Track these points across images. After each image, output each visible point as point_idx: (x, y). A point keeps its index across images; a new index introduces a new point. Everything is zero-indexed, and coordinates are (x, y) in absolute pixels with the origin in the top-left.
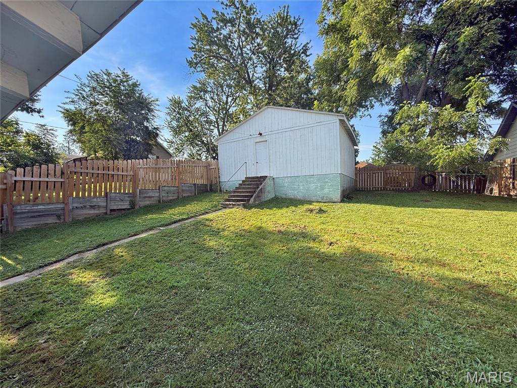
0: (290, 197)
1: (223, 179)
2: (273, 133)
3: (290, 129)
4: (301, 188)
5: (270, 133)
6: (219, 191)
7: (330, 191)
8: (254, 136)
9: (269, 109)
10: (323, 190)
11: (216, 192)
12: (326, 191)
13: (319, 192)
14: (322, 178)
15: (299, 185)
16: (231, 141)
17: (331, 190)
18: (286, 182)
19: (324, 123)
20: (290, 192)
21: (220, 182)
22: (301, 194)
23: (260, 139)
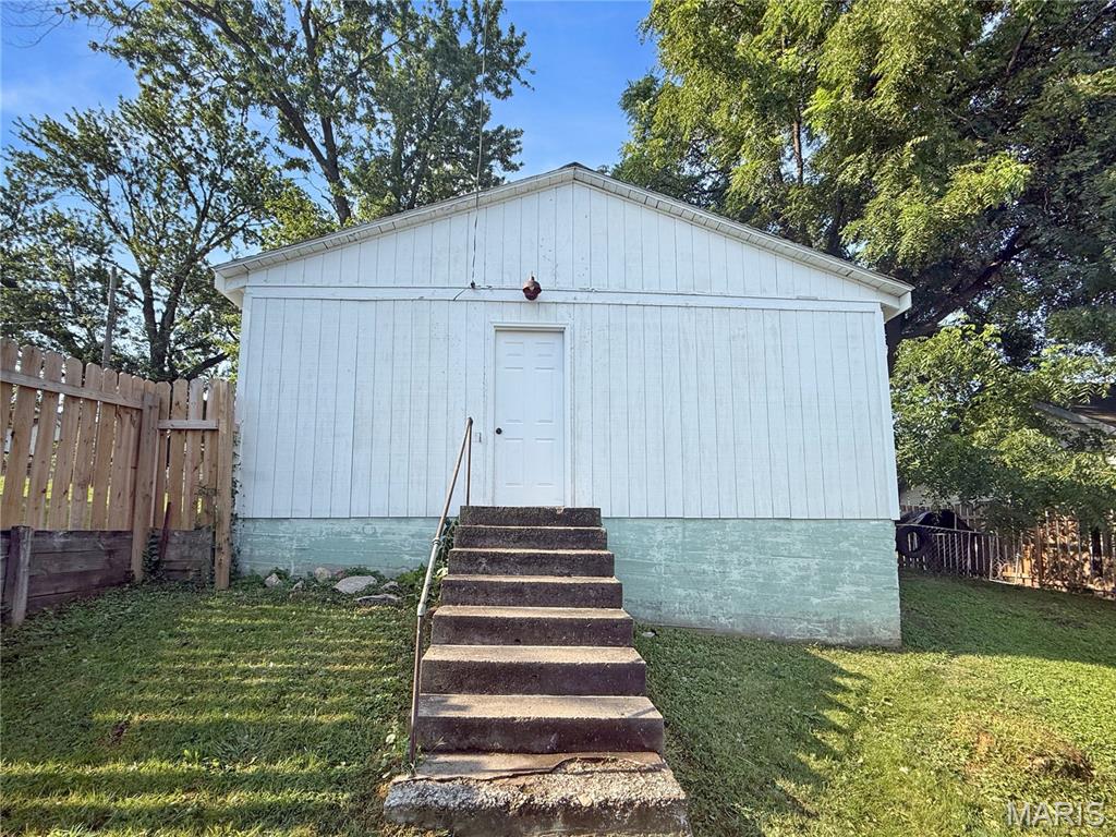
0: (679, 619)
1: (257, 501)
2: (594, 298)
3: (680, 301)
4: (735, 575)
5: (582, 297)
6: (222, 579)
7: (860, 595)
8: (487, 295)
9: (577, 186)
10: (833, 589)
11: (200, 584)
12: (846, 592)
13: (815, 601)
14: (827, 532)
15: (722, 562)
16: (340, 294)
17: (866, 589)
18: (660, 546)
19: (828, 306)
20: (680, 591)
21: (234, 517)
22: (734, 607)
23: (527, 316)
